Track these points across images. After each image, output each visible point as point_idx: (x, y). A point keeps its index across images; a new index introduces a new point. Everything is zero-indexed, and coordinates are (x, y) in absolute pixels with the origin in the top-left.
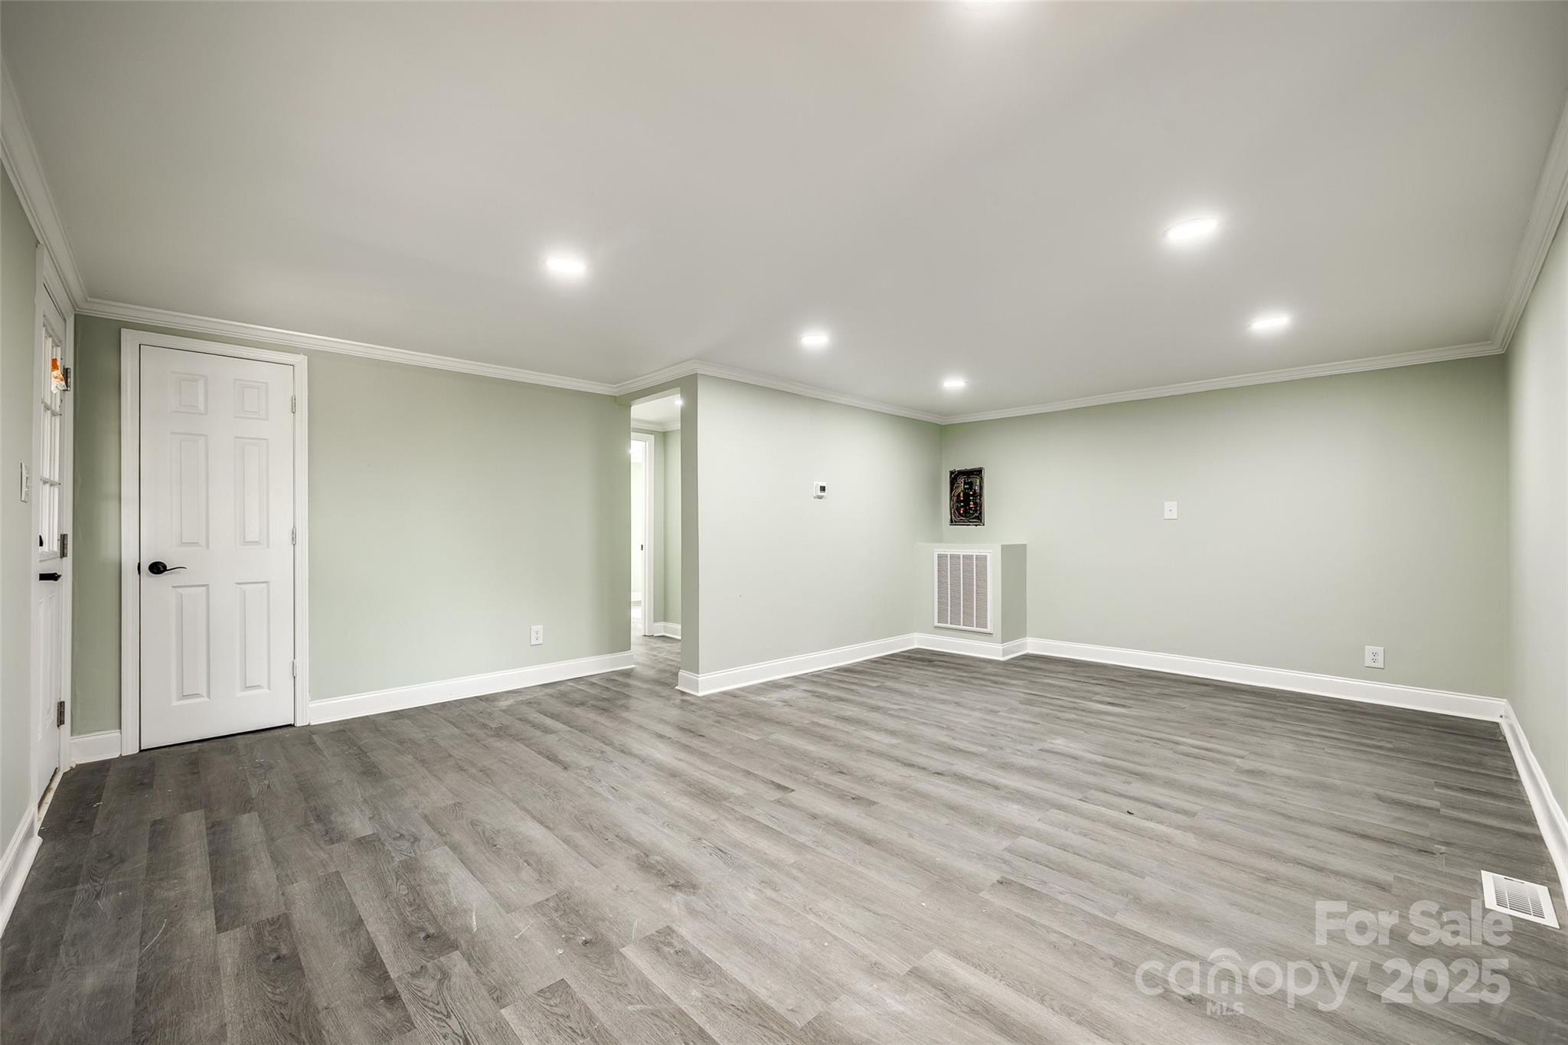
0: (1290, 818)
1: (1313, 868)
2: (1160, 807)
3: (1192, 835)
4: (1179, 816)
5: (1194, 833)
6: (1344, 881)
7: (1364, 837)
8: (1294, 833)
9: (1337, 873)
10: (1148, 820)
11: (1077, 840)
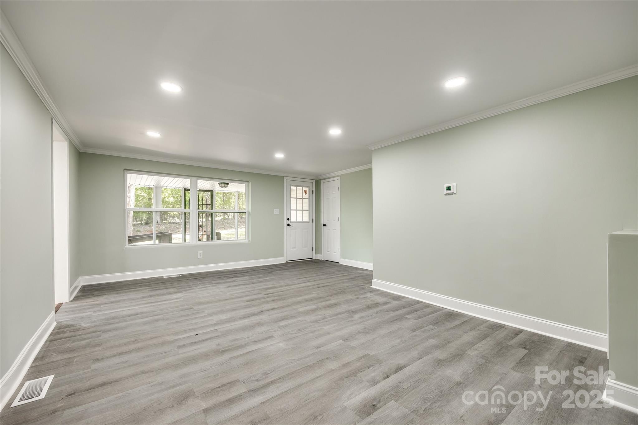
0: (143, 372)
1: (123, 353)
2: (192, 343)
3: (170, 340)
4: (182, 344)
5: (170, 341)
6: (110, 354)
7: (103, 385)
8: (136, 364)
9: (114, 356)
10: (189, 336)
11: (194, 321)
